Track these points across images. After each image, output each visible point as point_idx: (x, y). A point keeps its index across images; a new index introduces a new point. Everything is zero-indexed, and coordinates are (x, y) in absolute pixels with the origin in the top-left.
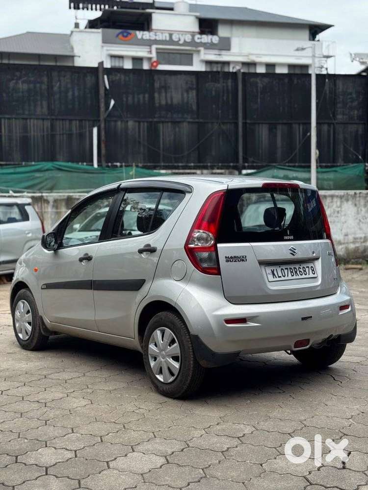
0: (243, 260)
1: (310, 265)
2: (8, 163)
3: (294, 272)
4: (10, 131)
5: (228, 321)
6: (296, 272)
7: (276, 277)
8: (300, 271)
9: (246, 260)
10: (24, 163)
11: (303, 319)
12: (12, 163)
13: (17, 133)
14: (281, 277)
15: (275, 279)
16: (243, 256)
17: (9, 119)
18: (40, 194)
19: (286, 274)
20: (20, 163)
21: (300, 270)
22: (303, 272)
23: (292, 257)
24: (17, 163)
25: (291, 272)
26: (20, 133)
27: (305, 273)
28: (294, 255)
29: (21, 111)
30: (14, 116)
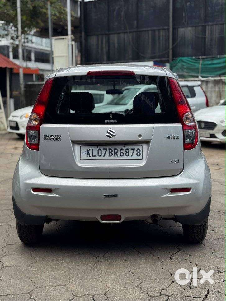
0: (57, 139)
1: (136, 147)
2: (209, 57)
3: (113, 153)
4: (212, 34)
5: (35, 190)
6: (116, 153)
7: (90, 156)
8: (121, 153)
9: (60, 140)
10: (218, 56)
11: (106, 196)
12: (211, 56)
13: (216, 35)
14: (95, 156)
15: (89, 158)
16: (58, 136)
17: (211, 25)
18: (219, 78)
19: (103, 154)
20: (216, 56)
21: (122, 151)
22: (125, 153)
23: (109, 139)
24: (214, 56)
25: (109, 153)
26: (218, 35)
27: (127, 154)
28: (110, 137)
29: (219, 20)
30: (215, 23)
